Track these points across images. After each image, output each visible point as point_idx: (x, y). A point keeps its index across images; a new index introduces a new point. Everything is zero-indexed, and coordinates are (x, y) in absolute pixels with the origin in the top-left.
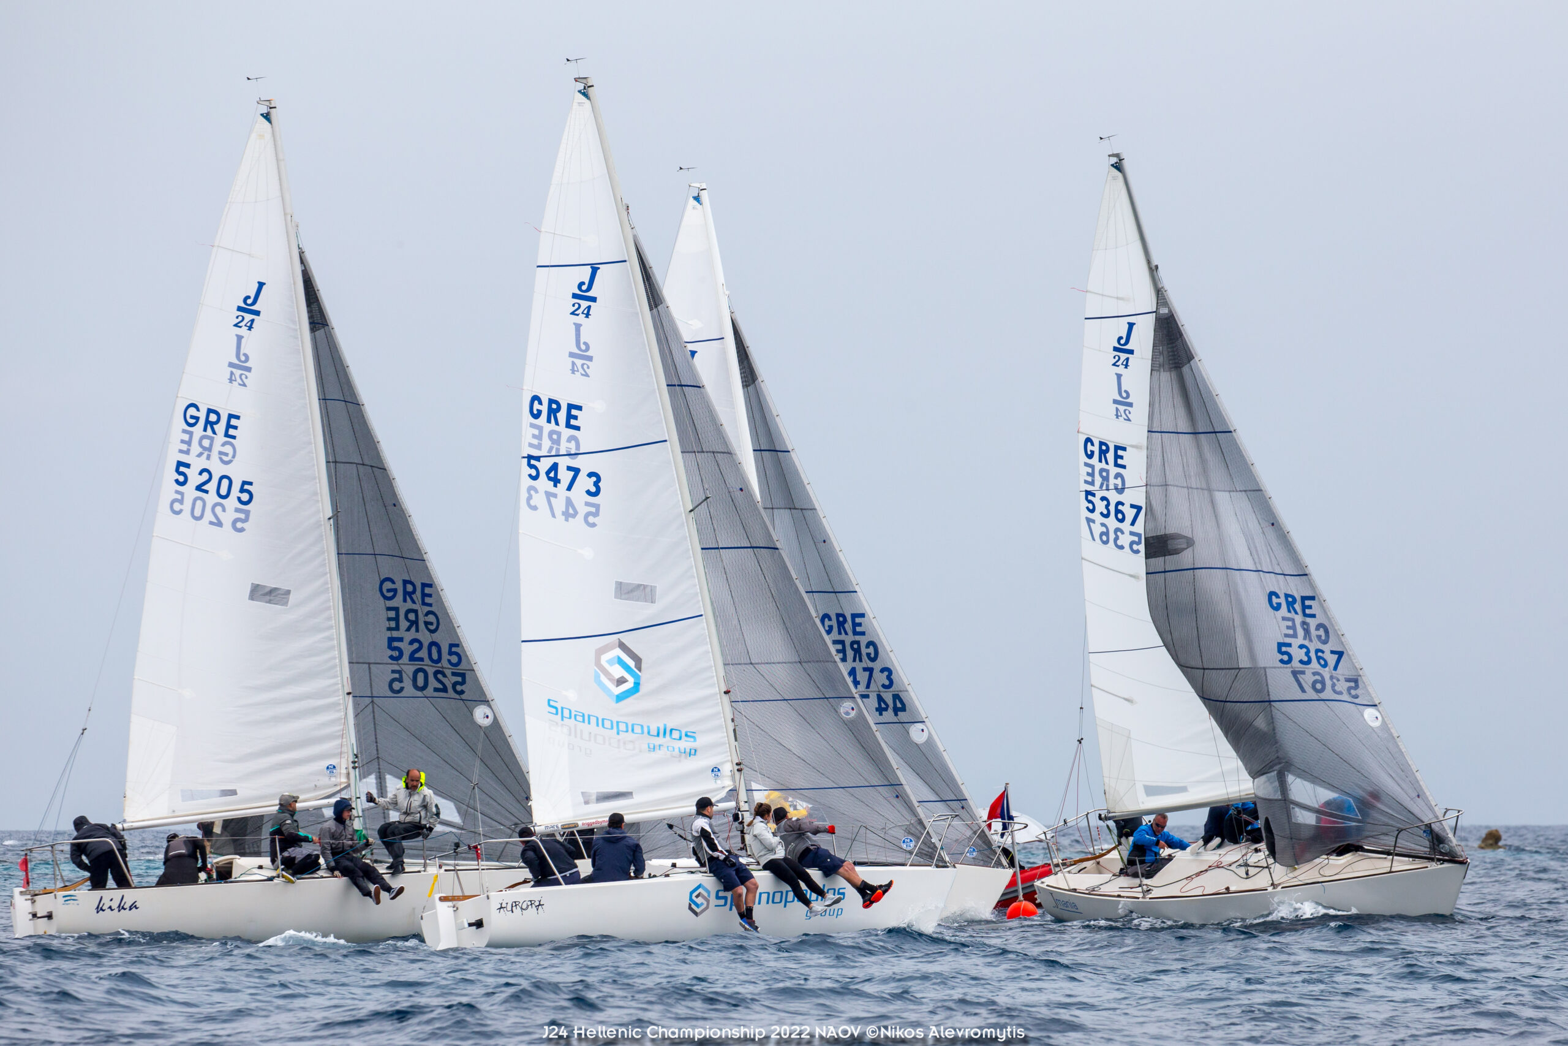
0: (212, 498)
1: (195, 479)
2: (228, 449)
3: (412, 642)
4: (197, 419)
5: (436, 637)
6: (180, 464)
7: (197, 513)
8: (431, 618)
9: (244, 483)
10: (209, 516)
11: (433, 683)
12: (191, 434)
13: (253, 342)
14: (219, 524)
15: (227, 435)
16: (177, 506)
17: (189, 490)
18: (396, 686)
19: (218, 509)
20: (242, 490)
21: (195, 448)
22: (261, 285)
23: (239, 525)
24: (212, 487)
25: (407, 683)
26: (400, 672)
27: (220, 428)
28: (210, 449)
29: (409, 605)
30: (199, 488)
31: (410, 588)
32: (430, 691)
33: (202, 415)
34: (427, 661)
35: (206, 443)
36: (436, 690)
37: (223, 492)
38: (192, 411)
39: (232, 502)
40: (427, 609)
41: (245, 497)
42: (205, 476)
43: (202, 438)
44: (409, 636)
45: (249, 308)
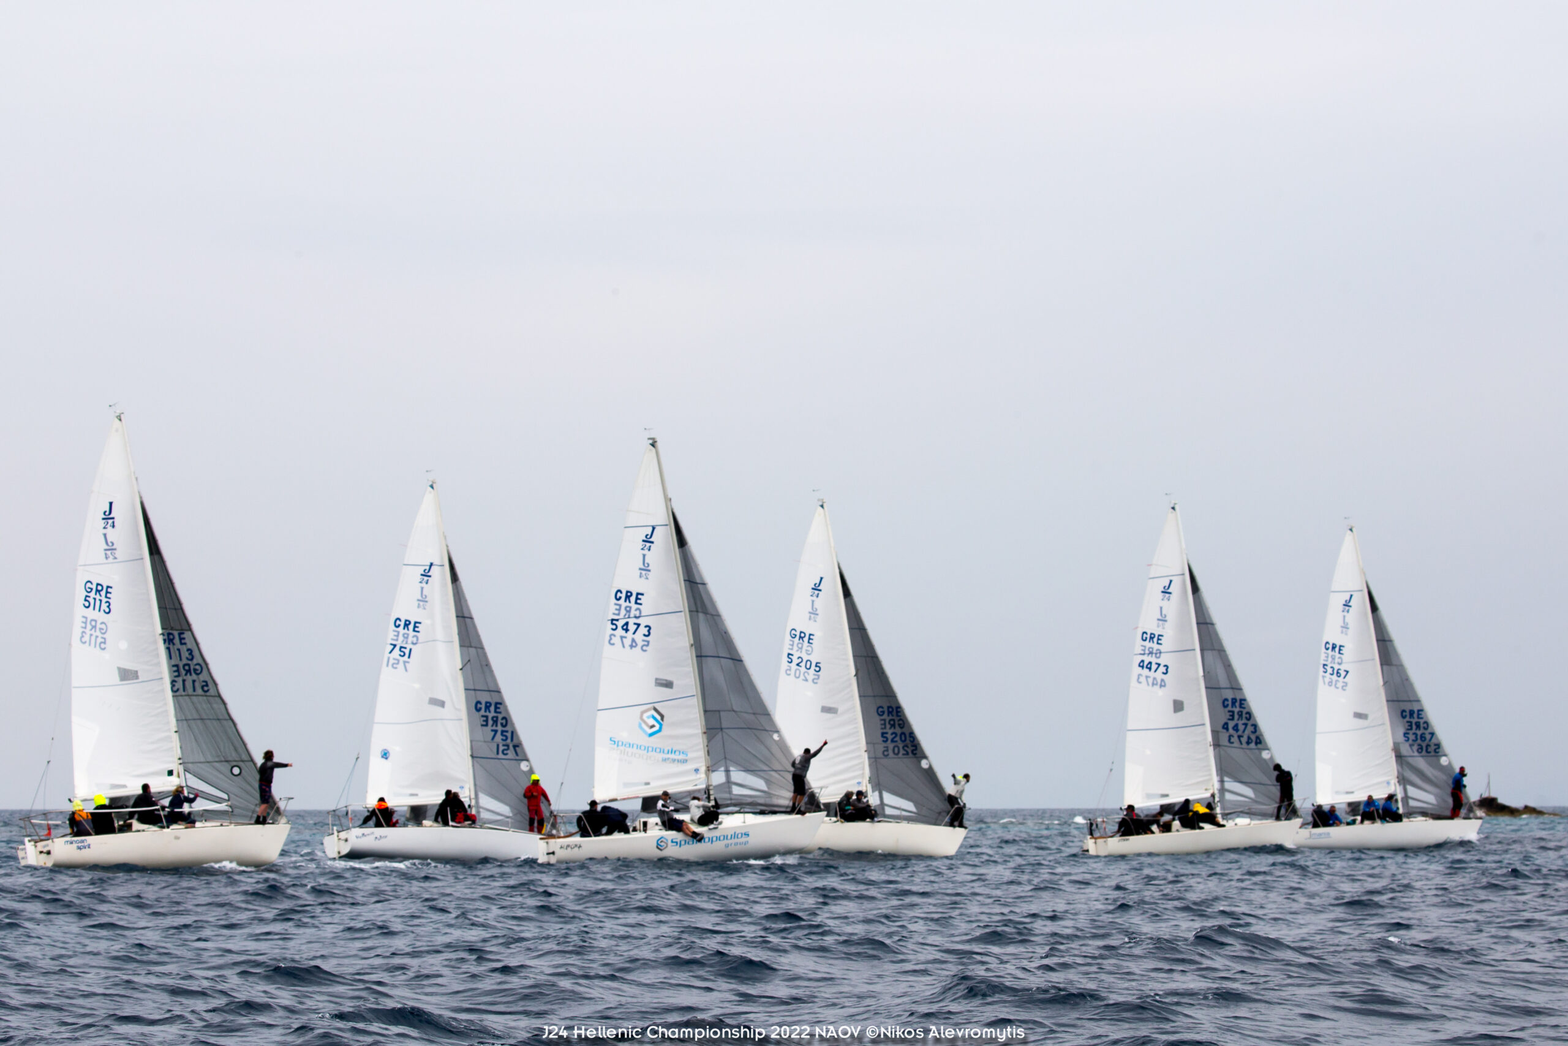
0: (803, 669)
1: (796, 661)
2: (809, 649)
3: (892, 734)
4: (796, 635)
5: (904, 730)
6: (789, 654)
7: (797, 675)
8: (901, 722)
9: (817, 663)
10: (802, 677)
11: (902, 752)
12: (793, 642)
13: (819, 603)
14: (806, 680)
15: (809, 642)
16: (788, 672)
17: (793, 665)
18: (886, 753)
19: (806, 674)
20: (816, 666)
21: (795, 648)
22: (822, 578)
23: (815, 681)
24: (803, 664)
25: (890, 752)
26: (887, 747)
27: (806, 639)
28: (801, 648)
29: (891, 717)
30: (798, 665)
31: (890, 710)
32: (900, 755)
33: (798, 634)
34: (899, 741)
35: (800, 646)
36: (904, 754)
37: (808, 666)
38: (793, 632)
39: (812, 671)
40: (899, 718)
41: (817, 669)
42: (800, 660)
43: (798, 644)
44: (890, 732)
45: (816, 588)
